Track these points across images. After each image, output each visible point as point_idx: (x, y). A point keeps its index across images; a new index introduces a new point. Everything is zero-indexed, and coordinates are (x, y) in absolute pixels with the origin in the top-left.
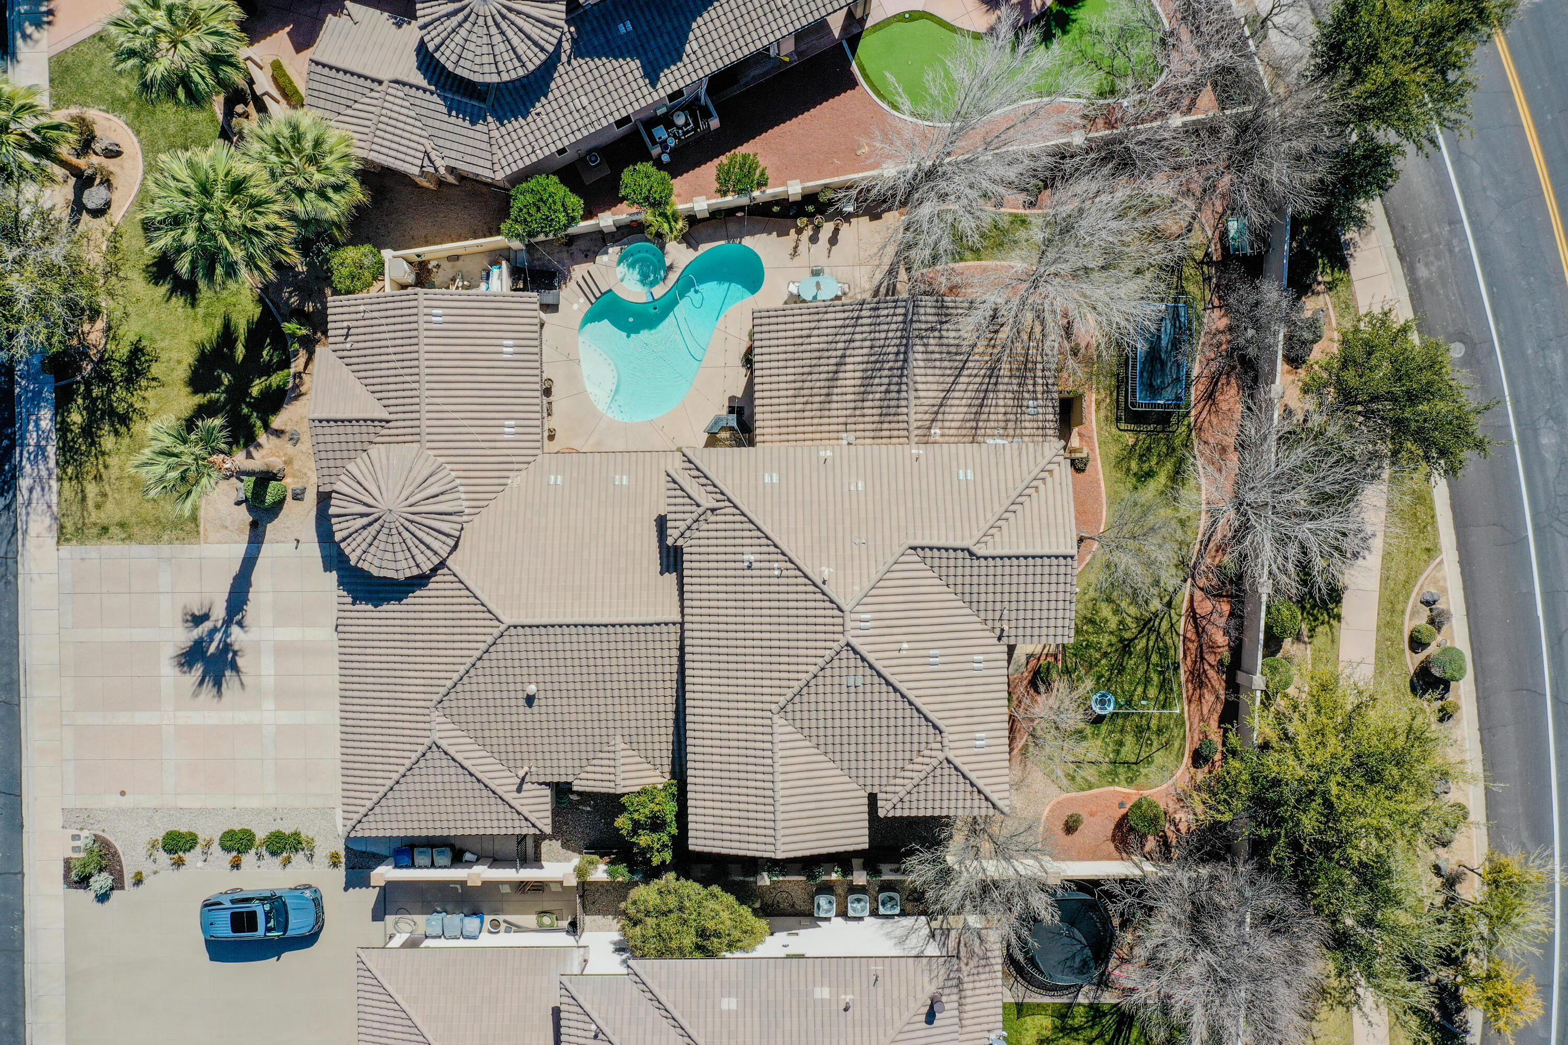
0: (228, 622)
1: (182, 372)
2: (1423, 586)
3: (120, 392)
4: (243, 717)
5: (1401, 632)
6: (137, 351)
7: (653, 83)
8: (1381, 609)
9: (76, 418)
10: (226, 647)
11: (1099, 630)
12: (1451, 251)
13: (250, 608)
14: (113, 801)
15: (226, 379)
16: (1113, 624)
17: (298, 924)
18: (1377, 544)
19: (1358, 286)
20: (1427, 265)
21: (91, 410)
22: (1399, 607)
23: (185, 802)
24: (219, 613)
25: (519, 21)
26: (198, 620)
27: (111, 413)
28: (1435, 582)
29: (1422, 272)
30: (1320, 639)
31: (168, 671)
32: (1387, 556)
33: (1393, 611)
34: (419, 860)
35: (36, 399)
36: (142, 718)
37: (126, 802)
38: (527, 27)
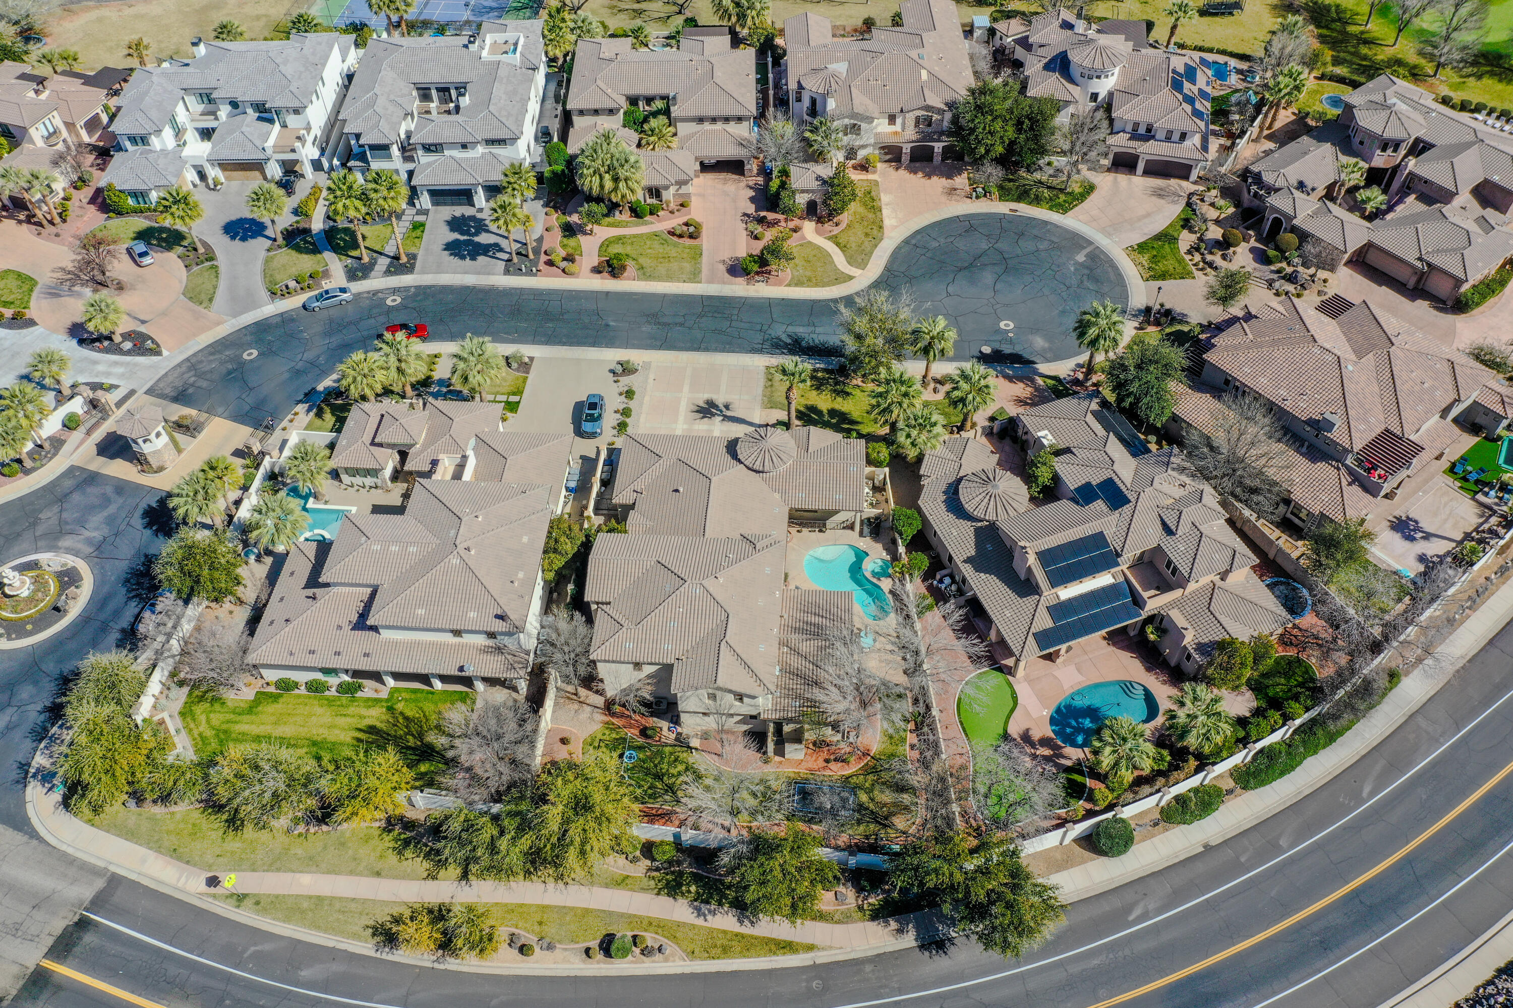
0: (725, 416)
1: (837, 407)
2: (670, 948)
3: (830, 388)
4: (681, 418)
5: (646, 930)
6: (848, 394)
7: (965, 561)
8: (660, 920)
9: (820, 374)
10: (713, 415)
11: (669, 764)
12: (881, 987)
13: (730, 423)
14: (652, 376)
15: (834, 421)
16: (673, 771)
17: (587, 427)
18: (700, 922)
19: (860, 925)
20: (873, 971)
21: (824, 378)
22: (660, 931)
23: (647, 399)
24: (729, 413)
25: (986, 500)
26: (727, 407)
27: (822, 384)
28: (673, 955)
29: (868, 968)
30: (645, 882)
31: (707, 396)
32: (694, 926)
33: (659, 926)
34: (606, 468)
35: (829, 363)
36: (686, 388)
37: (651, 381)
38: (984, 503)
